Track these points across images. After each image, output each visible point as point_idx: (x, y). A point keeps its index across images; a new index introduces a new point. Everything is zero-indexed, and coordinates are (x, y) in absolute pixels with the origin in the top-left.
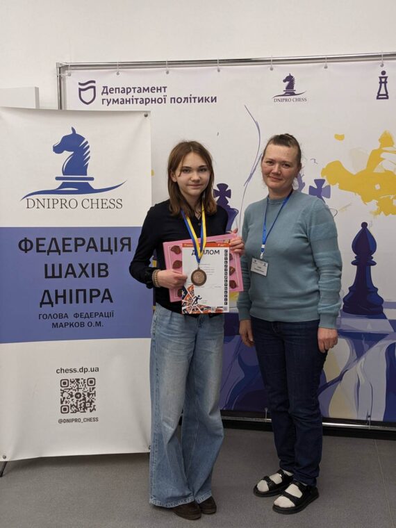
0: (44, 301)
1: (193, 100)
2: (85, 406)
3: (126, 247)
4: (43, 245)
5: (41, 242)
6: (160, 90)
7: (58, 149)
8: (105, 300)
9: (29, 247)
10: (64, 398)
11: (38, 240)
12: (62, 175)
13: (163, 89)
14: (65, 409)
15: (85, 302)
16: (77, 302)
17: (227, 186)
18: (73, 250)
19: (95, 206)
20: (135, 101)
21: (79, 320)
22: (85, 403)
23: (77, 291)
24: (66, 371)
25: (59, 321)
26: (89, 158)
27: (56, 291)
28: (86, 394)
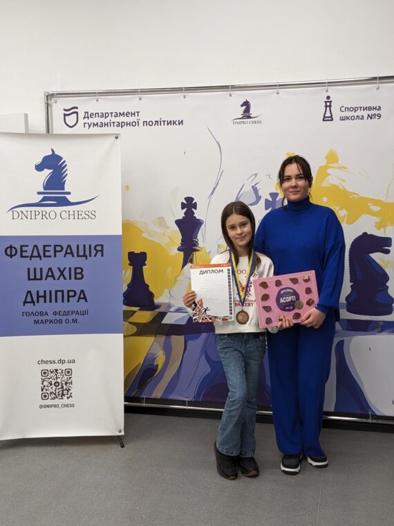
0: (27, 301)
1: (162, 123)
2: (62, 393)
3: (99, 253)
4: (26, 251)
5: (24, 249)
6: (134, 114)
7: (39, 168)
8: (80, 300)
9: (13, 253)
10: (44, 386)
11: (22, 246)
12: (42, 190)
13: (136, 114)
14: (45, 396)
15: (63, 301)
16: (56, 301)
17: (193, 199)
18: (53, 256)
19: (72, 217)
20: (112, 124)
21: (58, 317)
22: (63, 391)
23: (56, 291)
24: (46, 362)
25: (40, 318)
26: (66, 175)
27: (38, 292)
28: (64, 382)
